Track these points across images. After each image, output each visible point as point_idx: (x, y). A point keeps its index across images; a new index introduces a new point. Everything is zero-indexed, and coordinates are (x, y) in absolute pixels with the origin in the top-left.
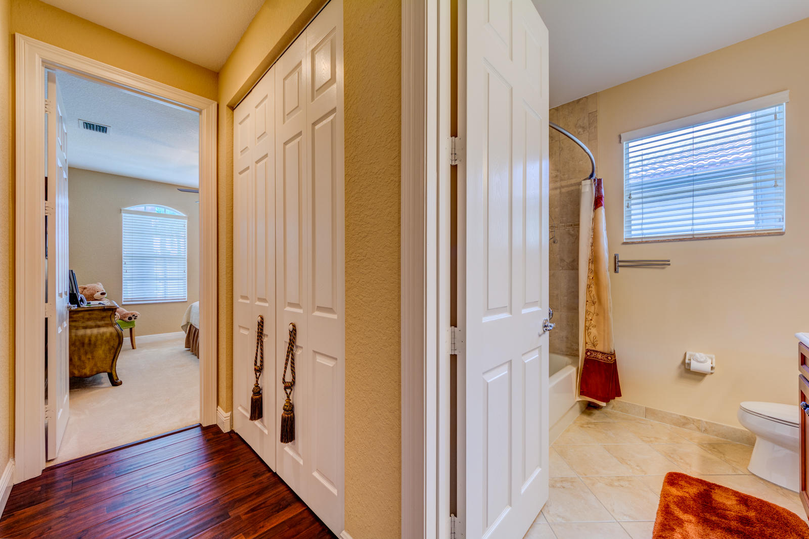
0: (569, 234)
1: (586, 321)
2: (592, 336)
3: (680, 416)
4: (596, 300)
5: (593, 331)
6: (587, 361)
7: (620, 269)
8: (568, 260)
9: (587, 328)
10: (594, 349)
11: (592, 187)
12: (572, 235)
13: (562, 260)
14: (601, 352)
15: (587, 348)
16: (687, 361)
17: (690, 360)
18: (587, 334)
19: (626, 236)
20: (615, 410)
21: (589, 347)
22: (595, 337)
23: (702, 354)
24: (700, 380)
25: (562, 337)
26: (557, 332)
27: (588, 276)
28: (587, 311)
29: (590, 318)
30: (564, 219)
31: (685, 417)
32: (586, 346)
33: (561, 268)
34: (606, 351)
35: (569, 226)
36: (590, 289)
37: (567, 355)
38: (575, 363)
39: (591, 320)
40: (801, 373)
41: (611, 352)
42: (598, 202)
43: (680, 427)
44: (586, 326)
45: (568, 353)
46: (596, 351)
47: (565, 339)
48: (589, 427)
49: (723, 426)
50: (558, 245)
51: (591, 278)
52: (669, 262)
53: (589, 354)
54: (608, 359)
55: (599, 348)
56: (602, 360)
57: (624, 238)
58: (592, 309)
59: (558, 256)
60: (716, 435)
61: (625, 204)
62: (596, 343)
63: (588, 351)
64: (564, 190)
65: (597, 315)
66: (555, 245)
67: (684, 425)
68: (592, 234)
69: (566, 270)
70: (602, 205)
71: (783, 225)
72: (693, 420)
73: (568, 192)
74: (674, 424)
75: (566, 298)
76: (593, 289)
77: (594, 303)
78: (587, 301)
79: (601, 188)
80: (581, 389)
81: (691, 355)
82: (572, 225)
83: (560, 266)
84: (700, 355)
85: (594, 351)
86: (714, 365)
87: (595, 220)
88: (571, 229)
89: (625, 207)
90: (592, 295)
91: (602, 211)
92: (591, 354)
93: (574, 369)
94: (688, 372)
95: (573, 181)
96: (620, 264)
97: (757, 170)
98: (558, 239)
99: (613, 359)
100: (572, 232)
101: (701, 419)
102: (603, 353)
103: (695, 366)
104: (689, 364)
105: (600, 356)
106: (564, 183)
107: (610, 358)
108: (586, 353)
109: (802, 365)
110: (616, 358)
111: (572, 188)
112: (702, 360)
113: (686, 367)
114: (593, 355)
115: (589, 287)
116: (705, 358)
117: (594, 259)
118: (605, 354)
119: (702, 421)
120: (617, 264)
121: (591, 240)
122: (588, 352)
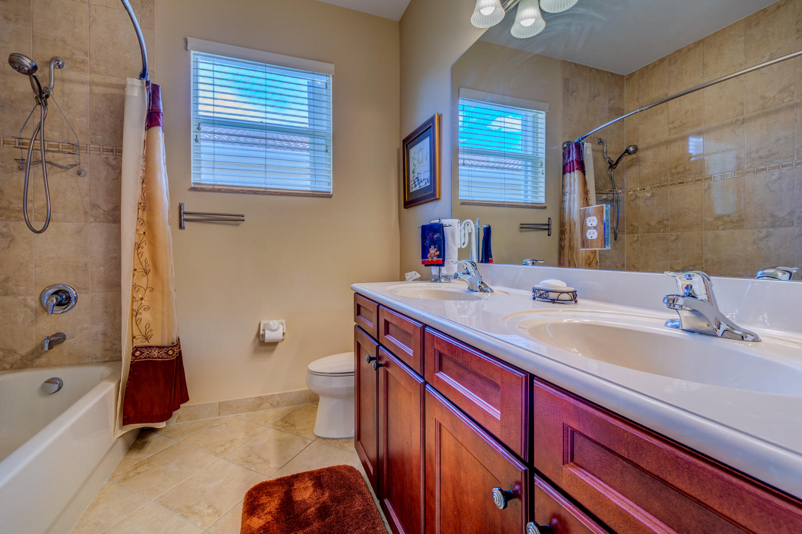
0: (108, 164)
1: (133, 302)
2: (143, 325)
3: (255, 398)
4: (151, 267)
5: (145, 316)
6: (135, 367)
7: (186, 224)
8: (105, 207)
9: (135, 313)
10: (146, 344)
11: (143, 92)
12: (113, 167)
13: (94, 206)
14: (157, 347)
15: (134, 345)
16: (261, 332)
17: (264, 330)
18: (134, 321)
19: (194, 179)
20: (181, 421)
21: (139, 342)
22: (148, 325)
23: (276, 322)
24: (273, 350)
25: (96, 335)
26: (87, 329)
27: (137, 230)
28: (134, 286)
29: (141, 296)
30: (99, 137)
31: (259, 397)
32: (133, 341)
33: (92, 220)
34: (166, 344)
35: (108, 150)
36: (140, 250)
37: (105, 362)
38: (114, 375)
39: (142, 299)
40: (356, 324)
41: (173, 343)
42: (153, 119)
43: (255, 411)
44: (133, 310)
45: (107, 359)
46: (150, 347)
47: (101, 337)
48: (138, 473)
49: (291, 393)
50: (87, 179)
51: (142, 233)
52: (243, 218)
53: (138, 353)
54: (168, 354)
55: (155, 341)
56: (159, 358)
57: (192, 181)
58: (143, 282)
59: (87, 199)
60: (287, 405)
61: (193, 137)
62: (149, 333)
63: (136, 349)
64: (97, 90)
65: (152, 290)
66: (80, 178)
67: (259, 407)
68: (142, 163)
69: (102, 222)
70: (158, 124)
71: (330, 188)
72: (267, 398)
73: (104, 95)
74: (250, 410)
75: (102, 269)
76: (145, 250)
77: (146, 273)
78: (135, 270)
79: (159, 99)
80: (124, 415)
81: (265, 325)
82: (112, 151)
83: (91, 216)
84: (274, 323)
85: (146, 347)
86: (285, 331)
87: (148, 144)
88: (111, 157)
89: (192, 141)
90: (143, 259)
91: (159, 133)
92: (142, 353)
93: (112, 386)
94: (264, 345)
95: (114, 80)
96: (186, 217)
97: (312, 134)
98: (87, 169)
99: (177, 351)
100: (114, 163)
101: (274, 393)
102: (159, 347)
103: (269, 336)
104: (264, 336)
105: (155, 353)
106: (98, 78)
107: (171, 352)
108: (133, 354)
109: (358, 315)
110: (182, 349)
111: (114, 91)
112: (275, 328)
113: (261, 340)
114: (145, 354)
115: (138, 246)
116: (277, 325)
117: (147, 204)
118: (163, 347)
119: (275, 395)
120: (183, 218)
121: (141, 174)
122: (136, 351)
